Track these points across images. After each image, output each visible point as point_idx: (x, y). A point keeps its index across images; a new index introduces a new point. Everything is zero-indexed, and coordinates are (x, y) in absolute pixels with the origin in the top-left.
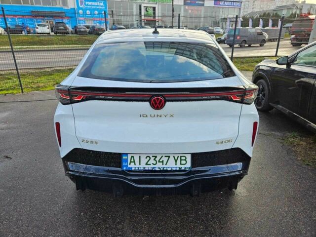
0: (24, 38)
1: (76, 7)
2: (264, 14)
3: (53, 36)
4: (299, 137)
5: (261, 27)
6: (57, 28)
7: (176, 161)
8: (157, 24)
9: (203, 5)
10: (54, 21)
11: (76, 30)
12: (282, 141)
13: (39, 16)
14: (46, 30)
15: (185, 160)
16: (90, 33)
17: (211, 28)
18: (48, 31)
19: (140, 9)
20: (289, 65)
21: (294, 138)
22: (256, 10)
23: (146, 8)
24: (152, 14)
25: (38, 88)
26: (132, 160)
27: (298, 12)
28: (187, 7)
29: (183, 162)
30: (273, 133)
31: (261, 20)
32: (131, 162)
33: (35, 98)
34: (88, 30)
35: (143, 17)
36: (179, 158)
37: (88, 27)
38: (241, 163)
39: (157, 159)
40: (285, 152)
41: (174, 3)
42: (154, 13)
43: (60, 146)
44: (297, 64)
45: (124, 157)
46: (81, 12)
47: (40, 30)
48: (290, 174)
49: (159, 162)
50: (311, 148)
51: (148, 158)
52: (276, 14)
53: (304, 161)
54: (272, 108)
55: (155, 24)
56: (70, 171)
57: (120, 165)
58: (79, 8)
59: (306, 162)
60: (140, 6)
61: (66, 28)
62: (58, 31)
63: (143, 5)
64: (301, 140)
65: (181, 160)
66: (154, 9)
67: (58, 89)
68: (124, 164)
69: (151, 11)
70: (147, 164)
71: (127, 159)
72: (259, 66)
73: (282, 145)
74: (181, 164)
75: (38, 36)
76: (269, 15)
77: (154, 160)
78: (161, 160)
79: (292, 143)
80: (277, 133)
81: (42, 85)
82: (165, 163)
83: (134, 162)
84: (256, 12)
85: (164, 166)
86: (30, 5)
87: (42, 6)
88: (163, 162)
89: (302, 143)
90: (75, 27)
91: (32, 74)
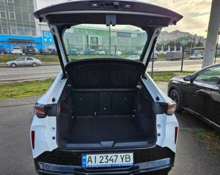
0: (3, 57)
1: (42, 37)
2: (171, 42)
3: (24, 56)
4: (205, 132)
5: (169, 51)
6: (27, 50)
7: (122, 159)
8: (99, 48)
9: (130, 36)
10: (25, 46)
11: (41, 52)
12: (194, 135)
13: (14, 42)
14: (19, 51)
15: (129, 158)
16: (51, 54)
17: (136, 51)
18: (21, 52)
19: (88, 39)
20: (192, 81)
21: (201, 132)
22: (165, 40)
23: (92, 38)
24: (96, 42)
25: (12, 96)
26: (90, 160)
27: (192, 41)
28: (119, 38)
29: (128, 160)
30: (187, 128)
31: (169, 46)
32: (89, 161)
33: (9, 104)
34: (50, 52)
35: (89, 44)
36: (125, 157)
37: (50, 50)
38: (169, 159)
39: (108, 158)
40: (197, 144)
41: (111, 35)
42: (97, 41)
43: (33, 149)
44: (197, 81)
45: (84, 158)
46: (45, 40)
47: (15, 51)
48: (203, 162)
49: (110, 160)
50: (214, 140)
51: (102, 158)
52: (179, 43)
53: (210, 151)
54: (183, 110)
55: (98, 48)
56: (41, 170)
57: (80, 164)
58: (44, 37)
59: (212, 152)
60: (88, 37)
61: (34, 51)
62: (28, 53)
63: (89, 36)
64: (206, 134)
65: (126, 158)
66: (97, 38)
67: (35, 107)
68: (83, 163)
69: (95, 40)
70: (100, 162)
71: (86, 159)
72: (172, 80)
73: (193, 138)
74: (126, 161)
75: (13, 56)
76: (173, 43)
77: (106, 158)
78: (111, 159)
79: (201, 136)
80: (189, 129)
81: (15, 93)
82: (114, 161)
83: (91, 161)
84: (165, 41)
85: (114, 163)
86: (8, 35)
87: (17, 35)
88: (112, 160)
89: (207, 136)
90: (41, 50)
91: (8, 85)
